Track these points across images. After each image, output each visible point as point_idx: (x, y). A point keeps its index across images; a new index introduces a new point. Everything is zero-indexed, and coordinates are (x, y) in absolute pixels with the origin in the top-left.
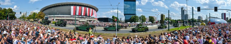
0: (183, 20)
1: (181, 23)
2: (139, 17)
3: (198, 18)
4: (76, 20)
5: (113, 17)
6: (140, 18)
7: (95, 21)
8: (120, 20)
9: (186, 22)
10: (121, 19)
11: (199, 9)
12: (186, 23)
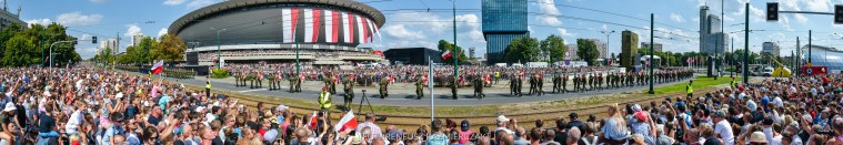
0: (705, 55)
1: (697, 64)
2: (539, 40)
3: (764, 48)
4: (301, 60)
5: (442, 45)
6: (544, 45)
7: (374, 61)
8: (467, 55)
9: (718, 63)
10: (472, 51)
11: (772, 9)
12: (717, 68)
